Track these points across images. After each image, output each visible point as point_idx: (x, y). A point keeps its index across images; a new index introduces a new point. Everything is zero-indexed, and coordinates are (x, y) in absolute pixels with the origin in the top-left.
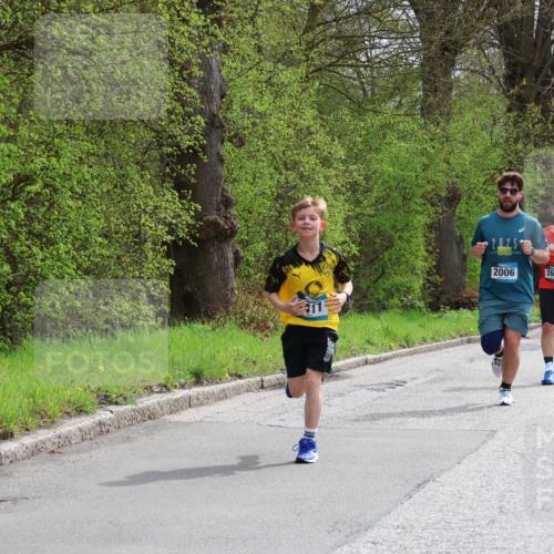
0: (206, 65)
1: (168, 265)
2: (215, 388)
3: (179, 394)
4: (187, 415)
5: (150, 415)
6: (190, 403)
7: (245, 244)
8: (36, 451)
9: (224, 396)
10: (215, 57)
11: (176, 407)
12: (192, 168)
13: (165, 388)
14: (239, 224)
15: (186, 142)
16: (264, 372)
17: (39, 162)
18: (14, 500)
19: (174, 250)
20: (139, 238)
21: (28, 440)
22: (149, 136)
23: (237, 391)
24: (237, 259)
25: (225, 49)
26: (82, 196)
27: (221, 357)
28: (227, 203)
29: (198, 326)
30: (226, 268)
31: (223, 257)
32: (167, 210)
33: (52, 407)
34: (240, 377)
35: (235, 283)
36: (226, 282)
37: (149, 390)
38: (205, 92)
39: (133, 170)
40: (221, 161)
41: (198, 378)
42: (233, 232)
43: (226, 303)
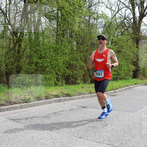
0: (137, 53)
1: (133, 73)
2: (137, 85)
3: (134, 86)
4: (134, 88)
5: (131, 88)
6: (135, 87)
7: (140, 71)
8: (120, 91)
9: (138, 86)
10: (138, 52)
11: (133, 87)
12: (135, 63)
13: (132, 85)
14: (140, 69)
15: (135, 61)
16: (142, 84)
17: (120, 63)
18: (118, 95)
19: (133, 71)
20: (130, 70)
21: (119, 90)
22: (131, 60)
23: (140, 86)
24: (140, 72)
25: (139, 52)
26: (124, 66)
27: (138, 82)
28: (139, 67)
29: (135, 79)
30: (138, 73)
31: (138, 72)
32: (133, 68)
33: (121, 87)
34: (140, 84)
35: (139, 75)
36: (138, 75)
37: (131, 85)
38: (137, 56)
39: (129, 64)
40: (138, 63)
41: (136, 84)
42: (139, 70)
43: (138, 77)
